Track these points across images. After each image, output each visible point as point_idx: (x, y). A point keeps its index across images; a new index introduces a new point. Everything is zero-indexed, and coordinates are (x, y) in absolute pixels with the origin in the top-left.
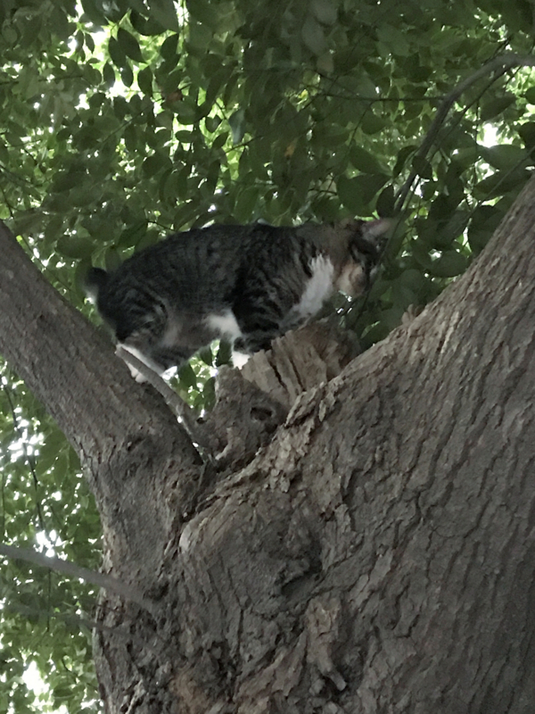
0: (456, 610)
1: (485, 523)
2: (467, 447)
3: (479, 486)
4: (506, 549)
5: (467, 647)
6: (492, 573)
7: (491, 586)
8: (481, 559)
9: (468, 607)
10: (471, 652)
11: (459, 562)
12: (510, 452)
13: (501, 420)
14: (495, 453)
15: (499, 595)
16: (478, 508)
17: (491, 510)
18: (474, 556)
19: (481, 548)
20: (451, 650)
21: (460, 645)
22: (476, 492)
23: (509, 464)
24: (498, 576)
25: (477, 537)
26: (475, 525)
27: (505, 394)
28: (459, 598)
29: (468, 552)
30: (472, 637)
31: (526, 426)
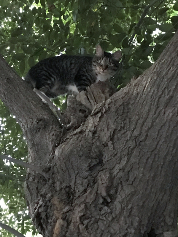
0: (148, 176)
1: (158, 148)
2: (153, 122)
3: (156, 135)
5: (151, 189)
6: (160, 164)
7: (160, 168)
8: (157, 159)
9: (152, 175)
10: (153, 190)
11: (149, 160)
12: (167, 124)
13: (164, 113)
14: (162, 124)
15: (162, 171)
16: (156, 143)
17: (160, 143)
18: (155, 158)
19: (157, 156)
21: (149, 188)
22: (156, 137)
23: (167, 128)
24: (163, 165)
26: (155, 148)
27: (166, 105)
28: (149, 172)
29: (153, 157)
30: (153, 185)
31: (173, 115)
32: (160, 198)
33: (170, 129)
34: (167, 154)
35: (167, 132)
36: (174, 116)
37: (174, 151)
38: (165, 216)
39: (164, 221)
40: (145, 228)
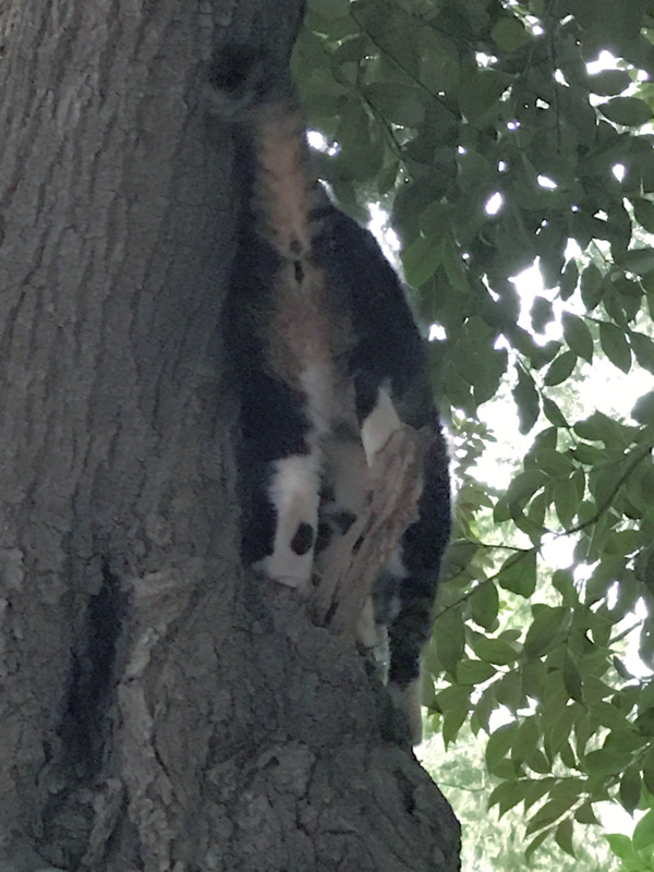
0: (26, 384)
1: (47, 260)
2: (20, 159)
3: (34, 211)
6: (68, 323)
7: (71, 339)
8: (50, 308)
11: (20, 320)
13: (55, 110)
14: (51, 159)
16: (36, 241)
17: (53, 238)
19: (47, 293)
22: (32, 220)
25: (40, 279)
26: (34, 265)
27: (56, 72)
28: (27, 369)
29: (30, 302)
33: (85, 165)
34: (89, 270)
35: (75, 183)
36: (92, 110)
37: (118, 255)
39: (142, 535)
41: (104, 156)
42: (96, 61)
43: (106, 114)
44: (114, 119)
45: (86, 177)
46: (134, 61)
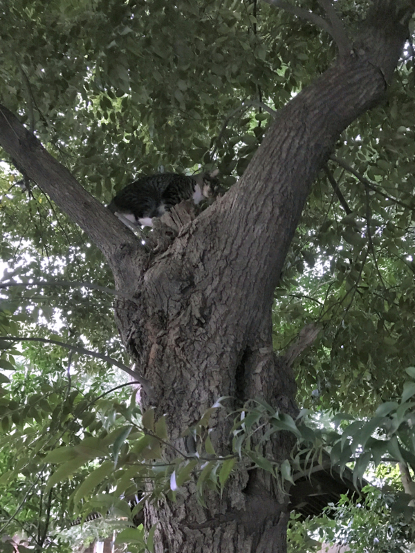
0: (241, 295)
1: (249, 265)
2: (243, 240)
3: (247, 253)
4: (257, 274)
6: (252, 282)
7: (252, 286)
8: (249, 277)
9: (245, 293)
10: (246, 307)
11: (241, 278)
12: (257, 241)
13: (254, 230)
14: (252, 242)
15: (255, 289)
16: (247, 261)
17: (251, 260)
18: (246, 276)
19: (249, 274)
20: (240, 308)
21: (242, 306)
22: (247, 255)
23: (257, 244)
24: (255, 283)
25: (247, 270)
26: (246, 266)
27: (255, 222)
28: (242, 291)
29: (245, 275)
30: (246, 303)
31: (262, 232)
32: (254, 315)
33: (261, 245)
34: (258, 272)
35: (258, 248)
36: (264, 233)
37: (265, 268)
38: (259, 333)
39: (259, 337)
40: (241, 345)
41: (266, 244)
42: (267, 221)
43: (267, 234)
44: (269, 236)
45: (261, 248)
46: (276, 223)
